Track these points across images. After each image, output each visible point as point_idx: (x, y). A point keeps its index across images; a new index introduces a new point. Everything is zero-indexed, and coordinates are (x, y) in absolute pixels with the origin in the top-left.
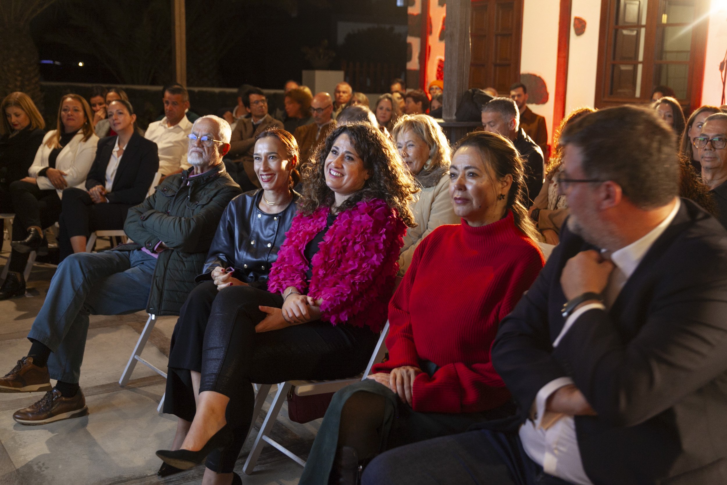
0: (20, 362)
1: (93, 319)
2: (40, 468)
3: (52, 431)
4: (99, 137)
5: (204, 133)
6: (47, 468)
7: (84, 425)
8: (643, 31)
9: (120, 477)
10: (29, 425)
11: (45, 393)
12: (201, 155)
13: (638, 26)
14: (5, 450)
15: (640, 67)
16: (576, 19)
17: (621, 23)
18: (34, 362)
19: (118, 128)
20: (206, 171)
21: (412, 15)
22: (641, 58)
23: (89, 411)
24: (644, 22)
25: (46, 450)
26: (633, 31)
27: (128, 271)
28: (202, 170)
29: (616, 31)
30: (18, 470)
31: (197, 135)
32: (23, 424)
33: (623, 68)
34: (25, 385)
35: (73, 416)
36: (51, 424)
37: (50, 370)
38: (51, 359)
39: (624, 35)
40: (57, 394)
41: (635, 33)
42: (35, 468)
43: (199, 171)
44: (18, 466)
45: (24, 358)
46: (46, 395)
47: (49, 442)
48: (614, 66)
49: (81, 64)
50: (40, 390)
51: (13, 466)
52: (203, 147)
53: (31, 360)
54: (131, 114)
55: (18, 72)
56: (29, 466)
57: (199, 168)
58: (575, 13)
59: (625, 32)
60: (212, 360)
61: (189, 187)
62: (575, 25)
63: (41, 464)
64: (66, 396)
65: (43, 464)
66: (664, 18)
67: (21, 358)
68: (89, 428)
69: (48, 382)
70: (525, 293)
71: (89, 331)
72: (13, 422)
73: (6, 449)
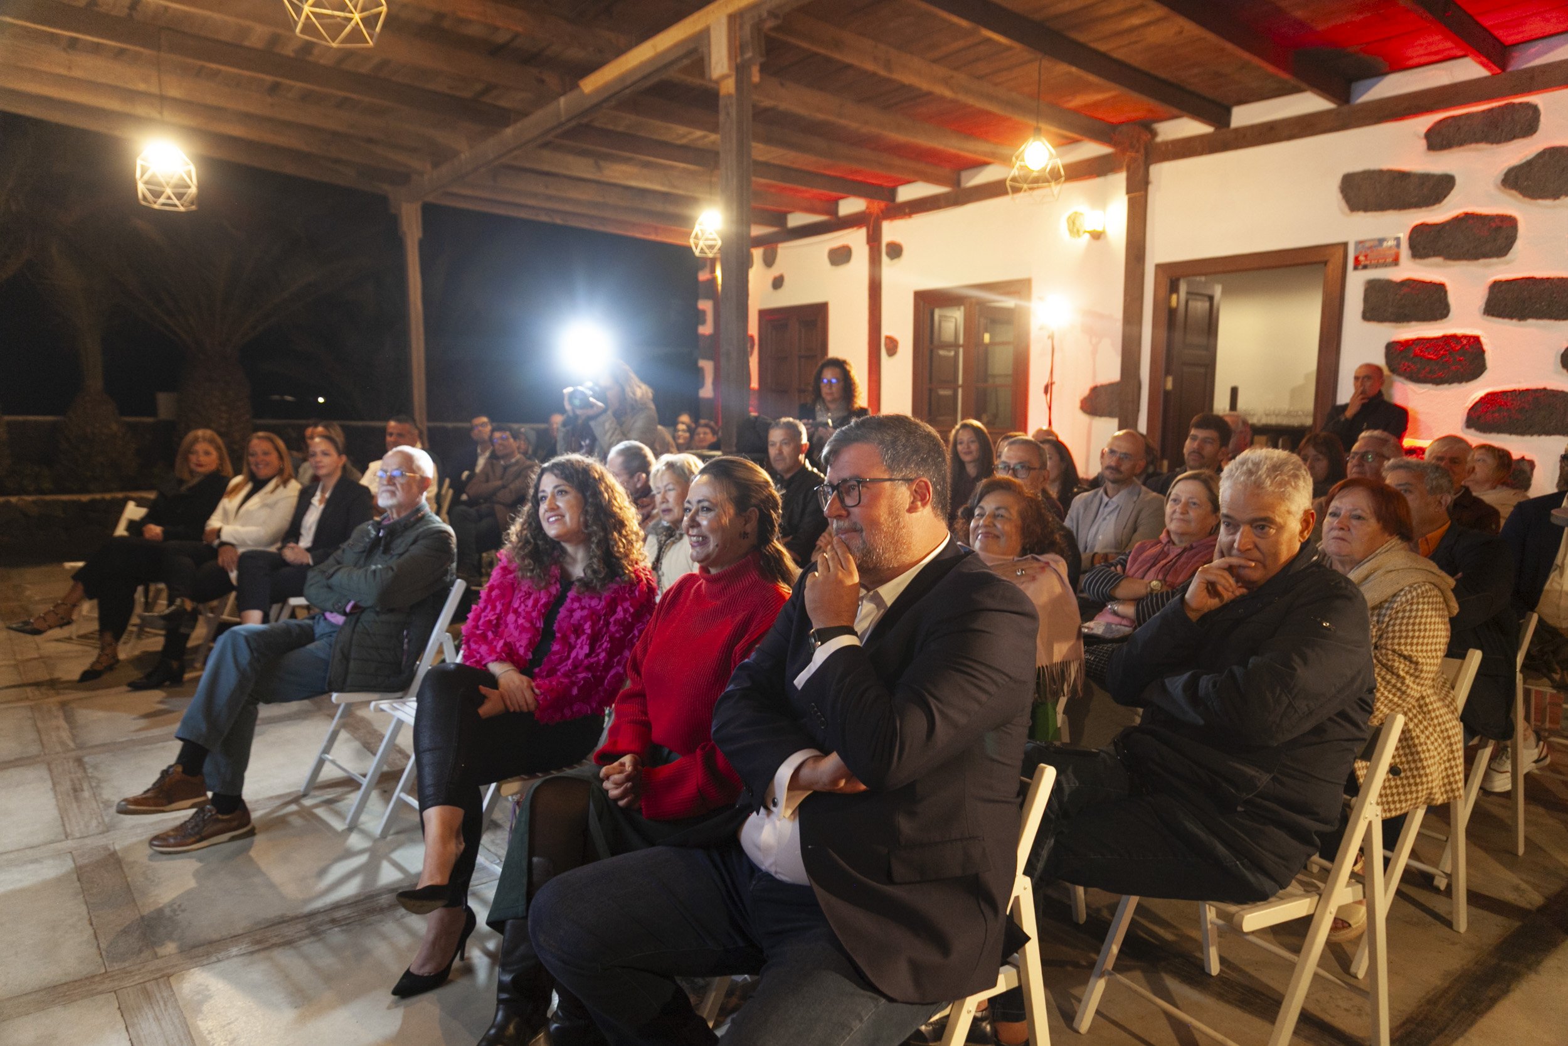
0: (165, 773)
1: (265, 711)
2: (174, 911)
3: (200, 860)
4: (301, 483)
5: (395, 467)
6: (183, 911)
7: (246, 849)
8: (961, 350)
9: (282, 916)
10: (169, 853)
11: (194, 810)
12: (393, 494)
13: (955, 345)
14: (130, 890)
15: (960, 391)
16: (887, 338)
17: (936, 342)
18: (184, 771)
19: (322, 472)
20: (403, 514)
21: (703, 335)
22: (960, 382)
23: (256, 831)
24: (961, 341)
25: (192, 884)
26: (950, 351)
27: (311, 646)
28: (398, 514)
29: (931, 351)
30: (142, 917)
31: (386, 471)
32: (162, 853)
33: (942, 392)
34: (170, 802)
35: (233, 839)
36: (199, 851)
37: (208, 781)
38: (208, 767)
39: (940, 356)
40: (210, 811)
41: (952, 353)
42: (167, 912)
43: (395, 516)
44: (146, 911)
45: (170, 767)
46: (196, 813)
47: (196, 874)
48: (931, 390)
49: (321, 400)
50: (192, 807)
51: (137, 912)
52: (394, 484)
53: (180, 769)
54: (340, 453)
55: (224, 408)
56: (160, 912)
57: (394, 511)
58: (886, 331)
59: (942, 352)
60: (424, 751)
61: (381, 538)
62: (886, 345)
63: (175, 906)
64: (223, 813)
65: (180, 906)
66: (987, 338)
67: (165, 767)
68: (252, 853)
69: (205, 795)
70: (757, 646)
71: (257, 729)
72: (149, 851)
73: (132, 888)
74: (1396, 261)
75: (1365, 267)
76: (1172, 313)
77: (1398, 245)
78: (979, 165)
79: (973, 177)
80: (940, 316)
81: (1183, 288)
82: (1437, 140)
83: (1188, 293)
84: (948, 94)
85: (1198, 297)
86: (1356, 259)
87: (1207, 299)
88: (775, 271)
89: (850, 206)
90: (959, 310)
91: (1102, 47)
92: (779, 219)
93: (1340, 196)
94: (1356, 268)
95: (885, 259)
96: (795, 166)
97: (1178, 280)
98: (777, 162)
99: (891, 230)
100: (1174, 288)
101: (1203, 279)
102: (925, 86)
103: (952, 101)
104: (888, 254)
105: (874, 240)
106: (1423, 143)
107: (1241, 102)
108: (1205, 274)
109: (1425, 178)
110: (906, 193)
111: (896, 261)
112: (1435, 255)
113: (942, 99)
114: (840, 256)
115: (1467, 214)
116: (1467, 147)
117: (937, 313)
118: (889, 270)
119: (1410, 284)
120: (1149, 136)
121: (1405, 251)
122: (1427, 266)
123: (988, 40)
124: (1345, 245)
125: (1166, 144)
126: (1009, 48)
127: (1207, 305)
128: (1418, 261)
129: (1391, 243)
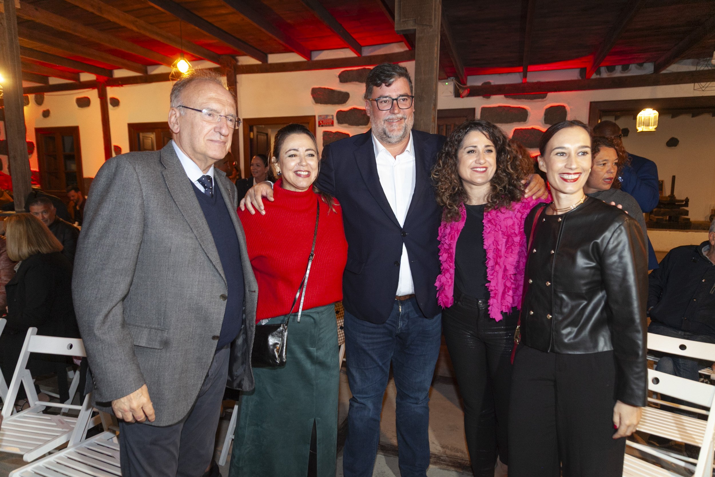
16: (115, 146)
58: (114, 142)
62: (114, 149)
74: (332, 124)
75: (322, 126)
76: (251, 140)
77: (333, 118)
78: (156, 64)
79: (153, 70)
80: (143, 137)
81: (255, 129)
82: (344, 78)
83: (257, 132)
84: (135, 29)
85: (262, 134)
86: (319, 122)
87: (265, 135)
88: (44, 108)
89: (86, 77)
90: (153, 134)
91: (210, 20)
92: (44, 79)
93: (311, 97)
94: (319, 126)
95: (110, 106)
96: (50, 53)
97: (253, 126)
98: (38, 49)
99: (112, 92)
100: (251, 130)
101: (263, 126)
102: (122, 24)
103: (137, 32)
104: (111, 104)
105: (103, 96)
106: (338, 80)
107: (272, 53)
108: (264, 125)
109: (340, 93)
110: (118, 74)
111: (116, 108)
112: (346, 123)
113: (132, 30)
114: (84, 103)
115: (354, 108)
116: (352, 83)
117: (141, 135)
118: (112, 111)
119: (338, 133)
120: (235, 62)
121: (335, 121)
122: (343, 127)
123: (152, 7)
124: (315, 116)
125: (243, 66)
126: (163, 13)
127: (266, 137)
128: (340, 125)
129: (331, 117)
